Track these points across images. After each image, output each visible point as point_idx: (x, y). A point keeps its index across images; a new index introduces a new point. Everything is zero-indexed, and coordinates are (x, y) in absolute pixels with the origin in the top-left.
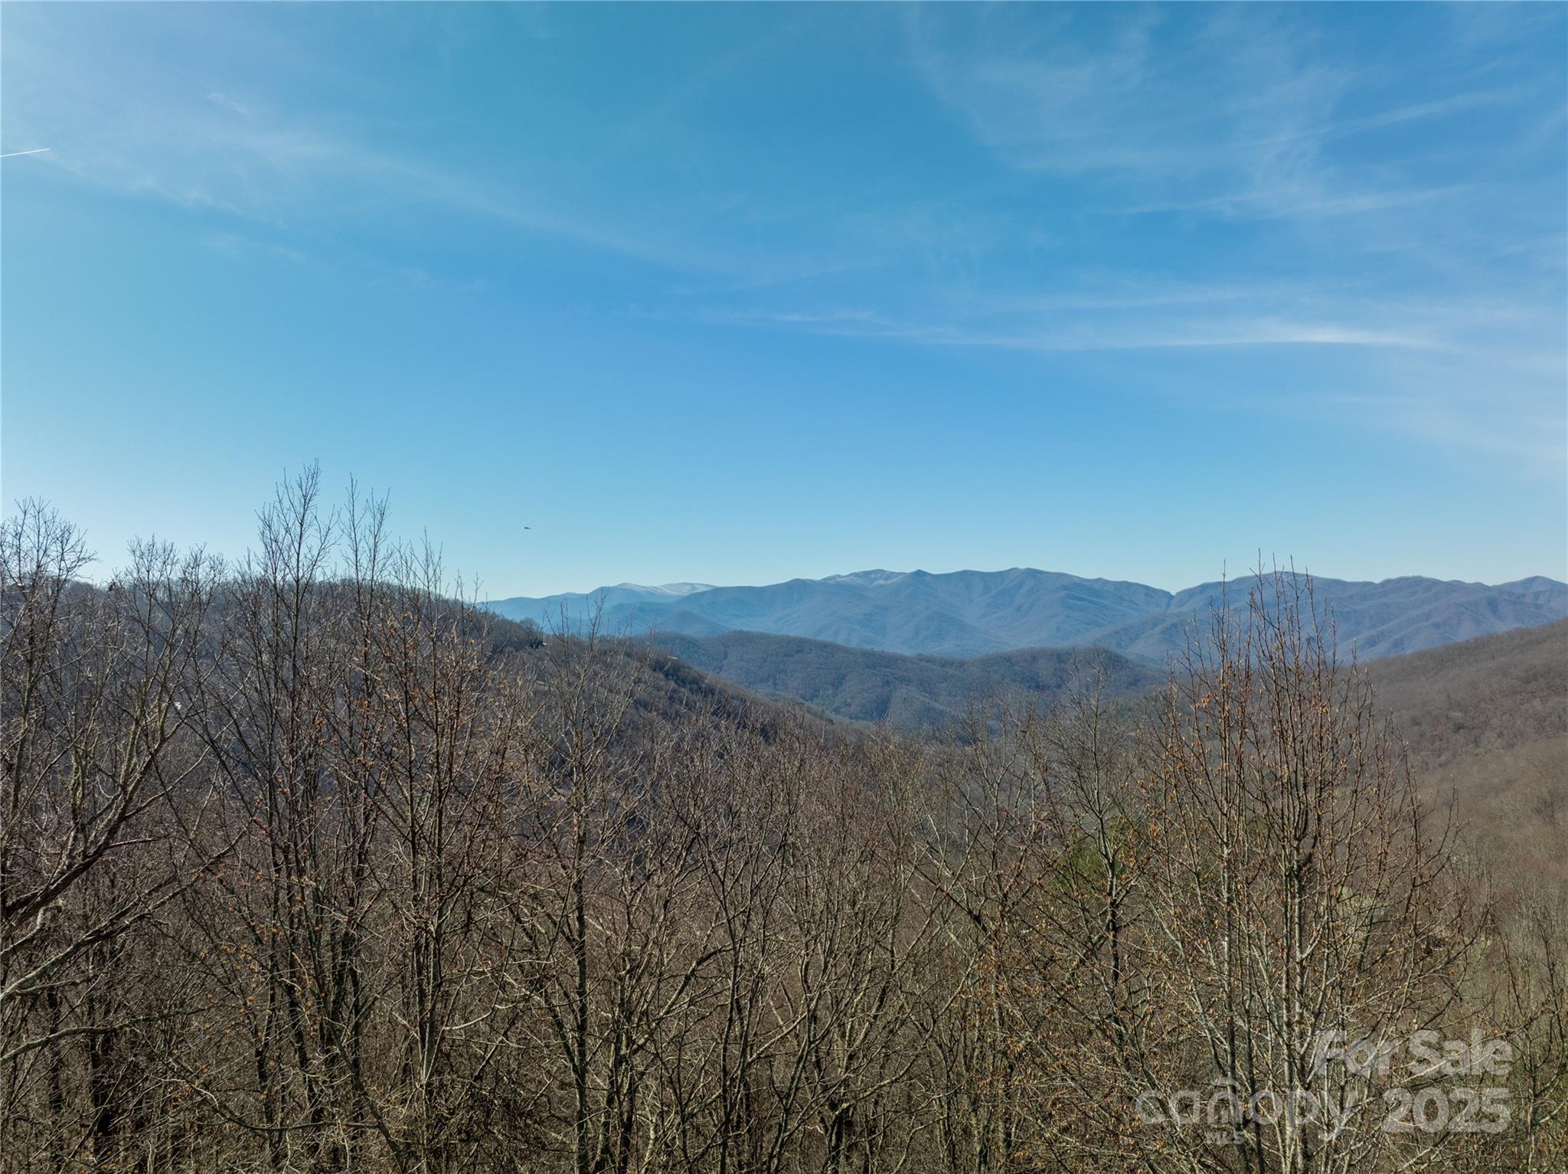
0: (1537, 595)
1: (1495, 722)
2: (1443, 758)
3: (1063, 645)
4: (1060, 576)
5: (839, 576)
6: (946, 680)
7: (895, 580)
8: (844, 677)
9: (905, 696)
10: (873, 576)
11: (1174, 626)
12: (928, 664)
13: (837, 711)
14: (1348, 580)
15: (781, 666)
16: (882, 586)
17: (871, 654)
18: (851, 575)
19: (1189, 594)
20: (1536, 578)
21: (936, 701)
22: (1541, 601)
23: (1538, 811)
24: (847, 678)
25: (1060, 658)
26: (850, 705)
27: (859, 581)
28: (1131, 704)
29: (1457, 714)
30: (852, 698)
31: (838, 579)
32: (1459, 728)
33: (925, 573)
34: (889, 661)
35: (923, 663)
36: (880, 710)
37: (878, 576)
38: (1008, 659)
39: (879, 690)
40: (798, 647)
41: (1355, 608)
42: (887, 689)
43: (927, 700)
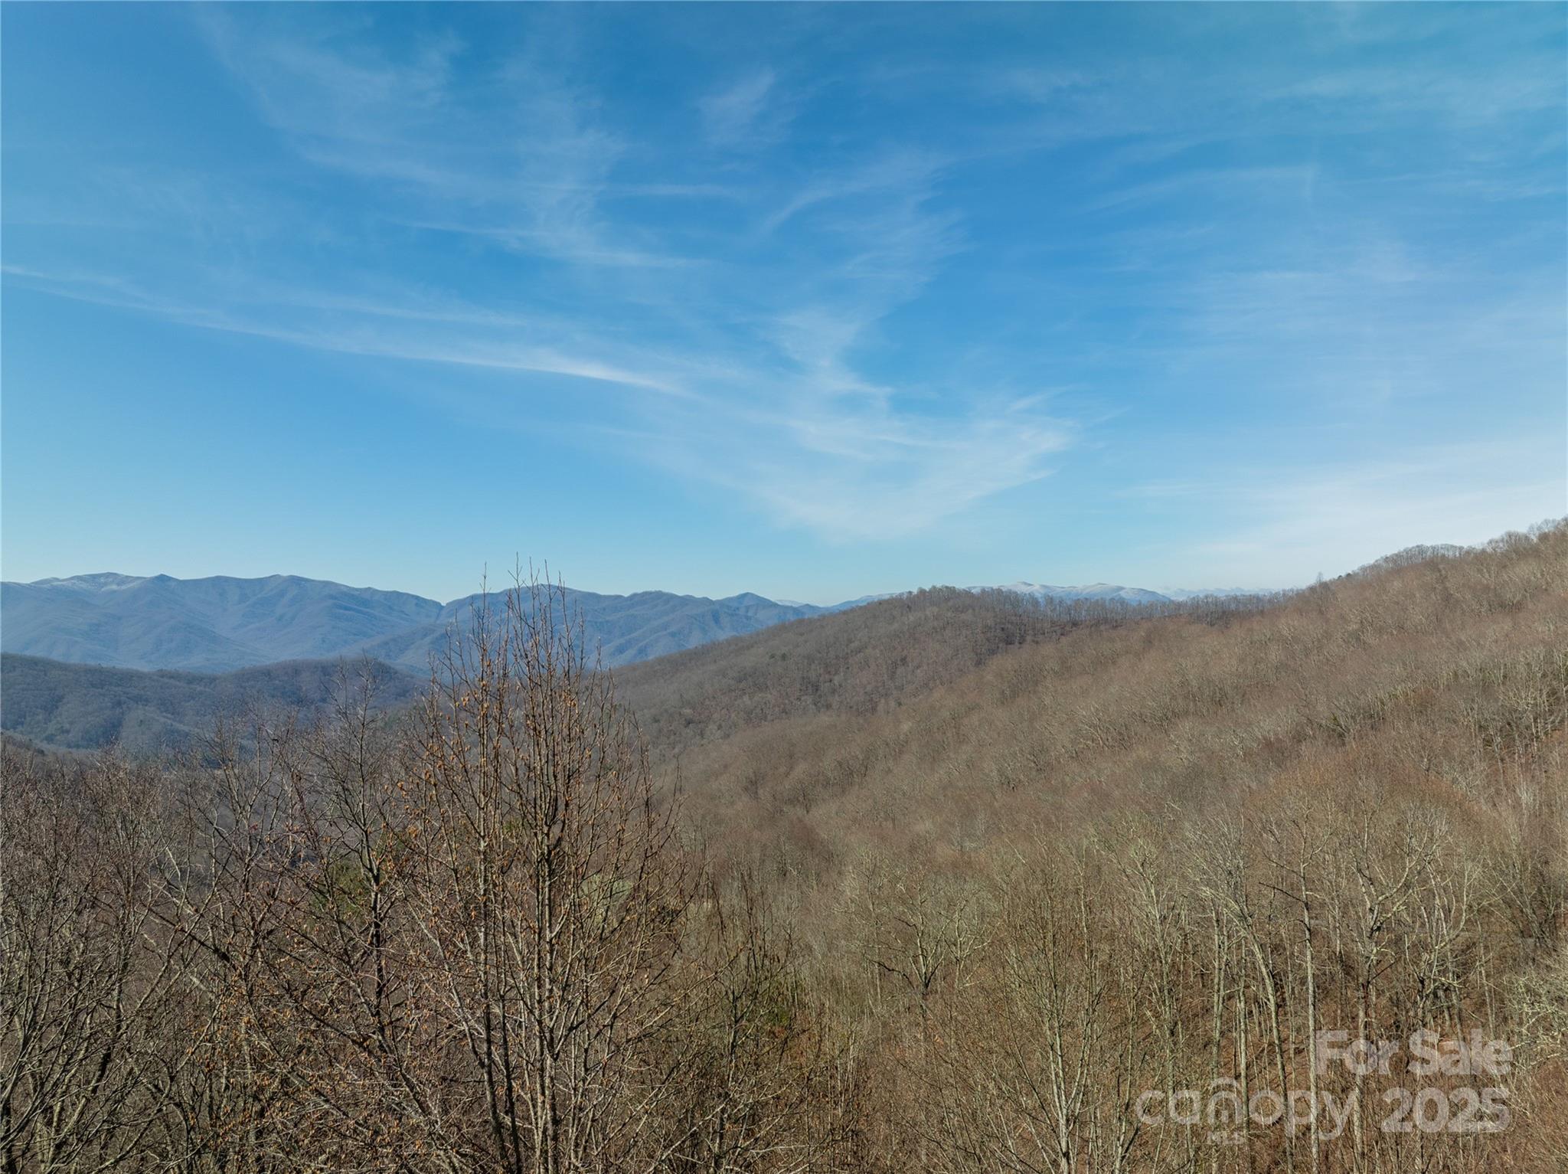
0: (748, 608)
1: (715, 716)
2: (676, 750)
3: (329, 656)
4: (327, 584)
5: (57, 579)
6: (193, 698)
7: (132, 585)
8: (61, 698)
9: (142, 718)
10: (102, 580)
11: (443, 636)
12: (172, 681)
13: (50, 739)
14: (602, 593)
16: (114, 592)
17: (99, 671)
18: (72, 578)
19: (459, 604)
20: (746, 595)
21: (180, 722)
22: (750, 614)
23: (746, 789)
24: (65, 700)
25: (325, 670)
26: (68, 732)
27: (84, 585)
29: (688, 711)
30: (71, 723)
31: (55, 583)
32: (689, 723)
33: (170, 579)
34: (121, 679)
35: (166, 680)
36: (109, 734)
37: (111, 580)
38: (267, 673)
39: (107, 712)
41: (608, 618)
42: (118, 711)
43: (169, 722)
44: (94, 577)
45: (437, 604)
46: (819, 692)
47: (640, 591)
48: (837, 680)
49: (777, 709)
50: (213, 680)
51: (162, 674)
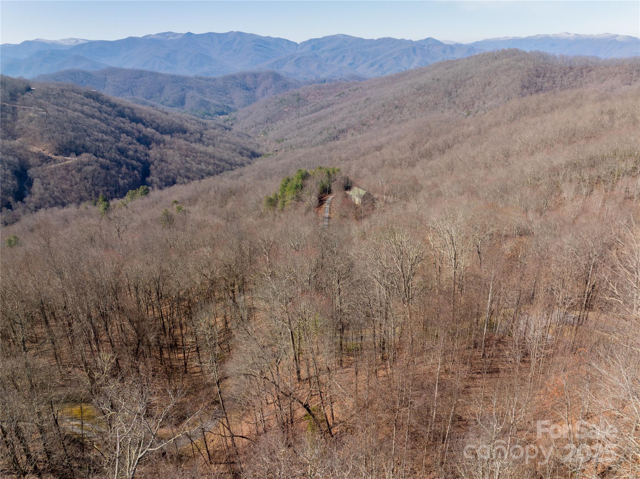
0: (429, 46)
1: (407, 105)
2: (391, 119)
3: (255, 69)
4: (252, 35)
5: (151, 35)
6: (209, 87)
7: (178, 37)
8: (164, 87)
9: (192, 95)
10: (167, 35)
11: (299, 59)
12: (200, 80)
13: (162, 103)
14: (365, 38)
15: (134, 84)
16: (172, 40)
17: (174, 77)
18: (156, 35)
19: (305, 44)
20: (429, 38)
21: (205, 97)
22: (430, 49)
24: (165, 88)
25: (255, 76)
26: (168, 100)
27: (161, 37)
28: (285, 98)
29: (396, 102)
30: (169, 97)
31: (151, 37)
32: (396, 107)
33: (191, 34)
34: (183, 80)
35: (198, 80)
36: (181, 102)
37: (170, 35)
38: (234, 77)
39: (180, 93)
40: (140, 74)
41: (367, 50)
42: (183, 92)
43: (202, 97)
44: (164, 34)
45: (296, 44)
46: (451, 96)
47: (381, 37)
48: (459, 91)
49: (433, 103)
50: (215, 80)
51: (197, 78)
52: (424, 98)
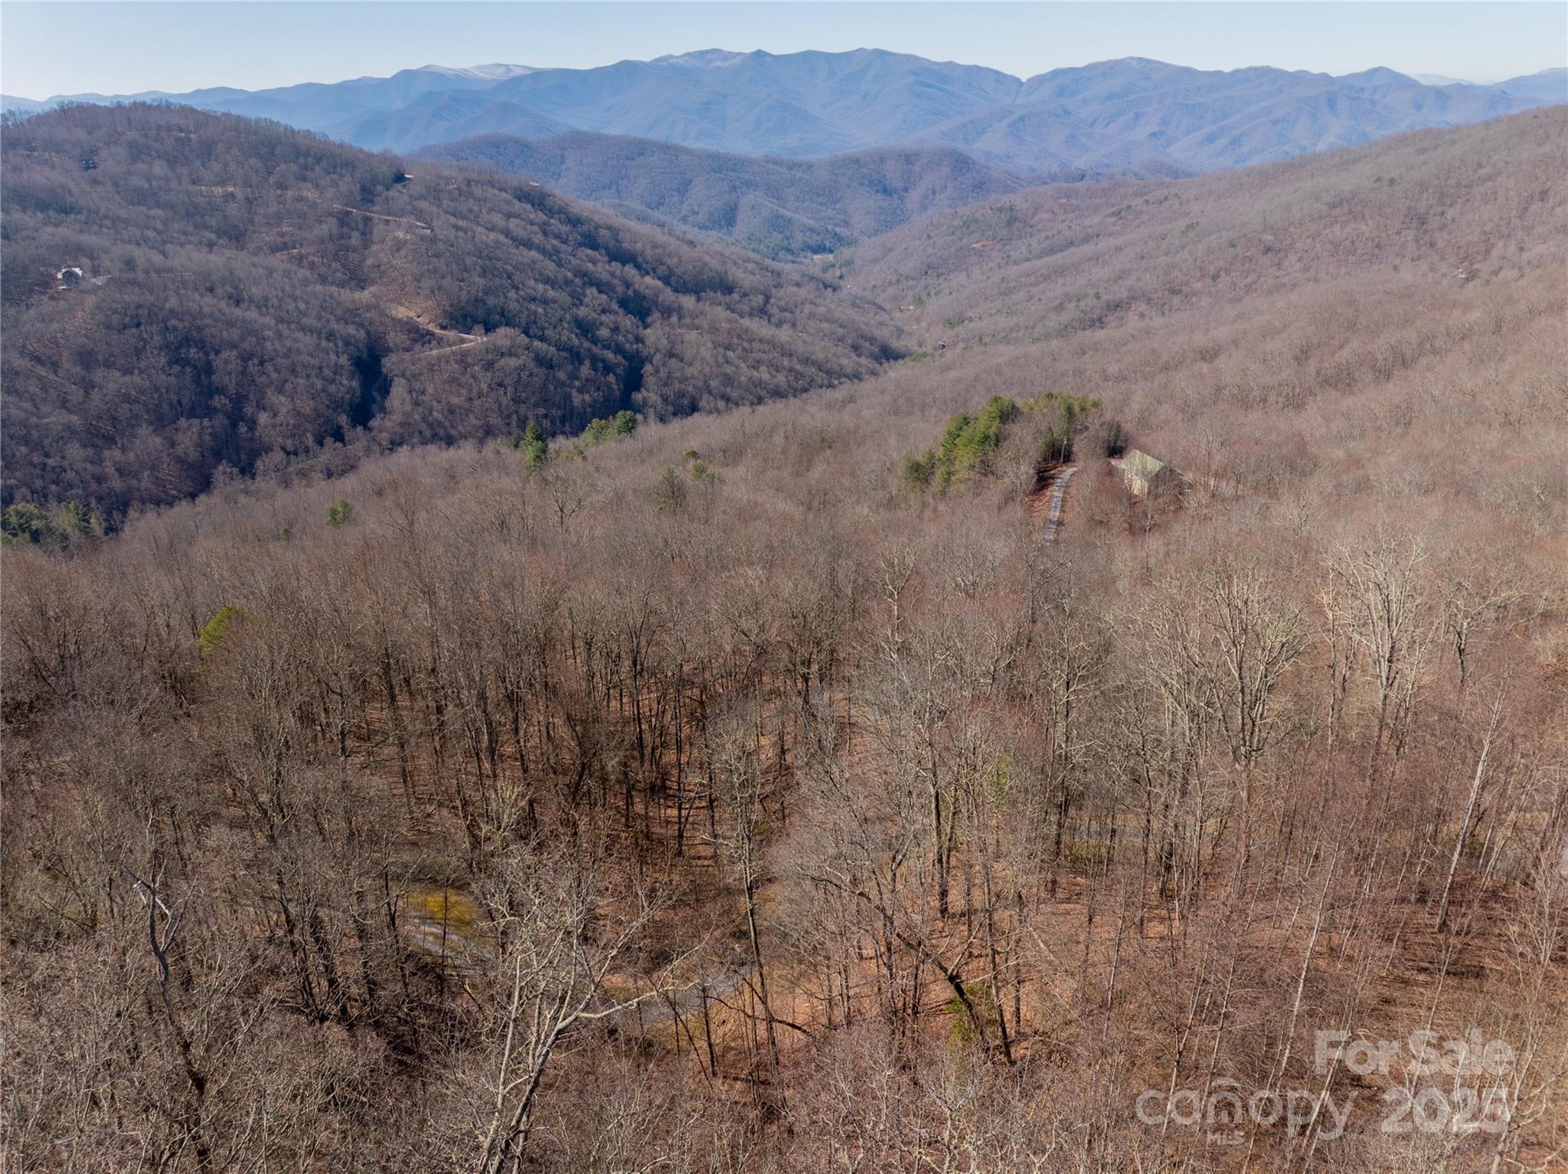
0: (1376, 89)
1: (1299, 245)
2: (1249, 280)
3: (909, 141)
4: (909, 58)
5: (671, 56)
6: (794, 185)
7: (733, 61)
8: (690, 181)
9: (753, 202)
10: (709, 56)
11: (1022, 118)
12: (776, 167)
13: (684, 219)
14: (1200, 68)
15: (623, 172)
16: (720, 68)
17: (717, 156)
18: (683, 56)
19: (1039, 81)
20: (1380, 69)
21: (784, 207)
22: (1377, 97)
24: (693, 184)
25: (908, 158)
26: (697, 213)
27: (694, 63)
28: (978, 215)
29: (1268, 237)
30: (700, 205)
31: (671, 61)
32: (1268, 250)
33: (765, 54)
34: (735, 164)
35: (770, 166)
36: (727, 218)
37: (715, 57)
38: (856, 161)
39: (726, 196)
40: (639, 148)
41: (1201, 100)
42: (734, 195)
43: (775, 207)
44: (702, 54)
45: (1017, 80)
46: (1425, 227)
47: (1243, 66)
48: (1451, 213)
49: (1370, 243)
50: (810, 166)
51: (768, 160)
52: (1347, 230)
